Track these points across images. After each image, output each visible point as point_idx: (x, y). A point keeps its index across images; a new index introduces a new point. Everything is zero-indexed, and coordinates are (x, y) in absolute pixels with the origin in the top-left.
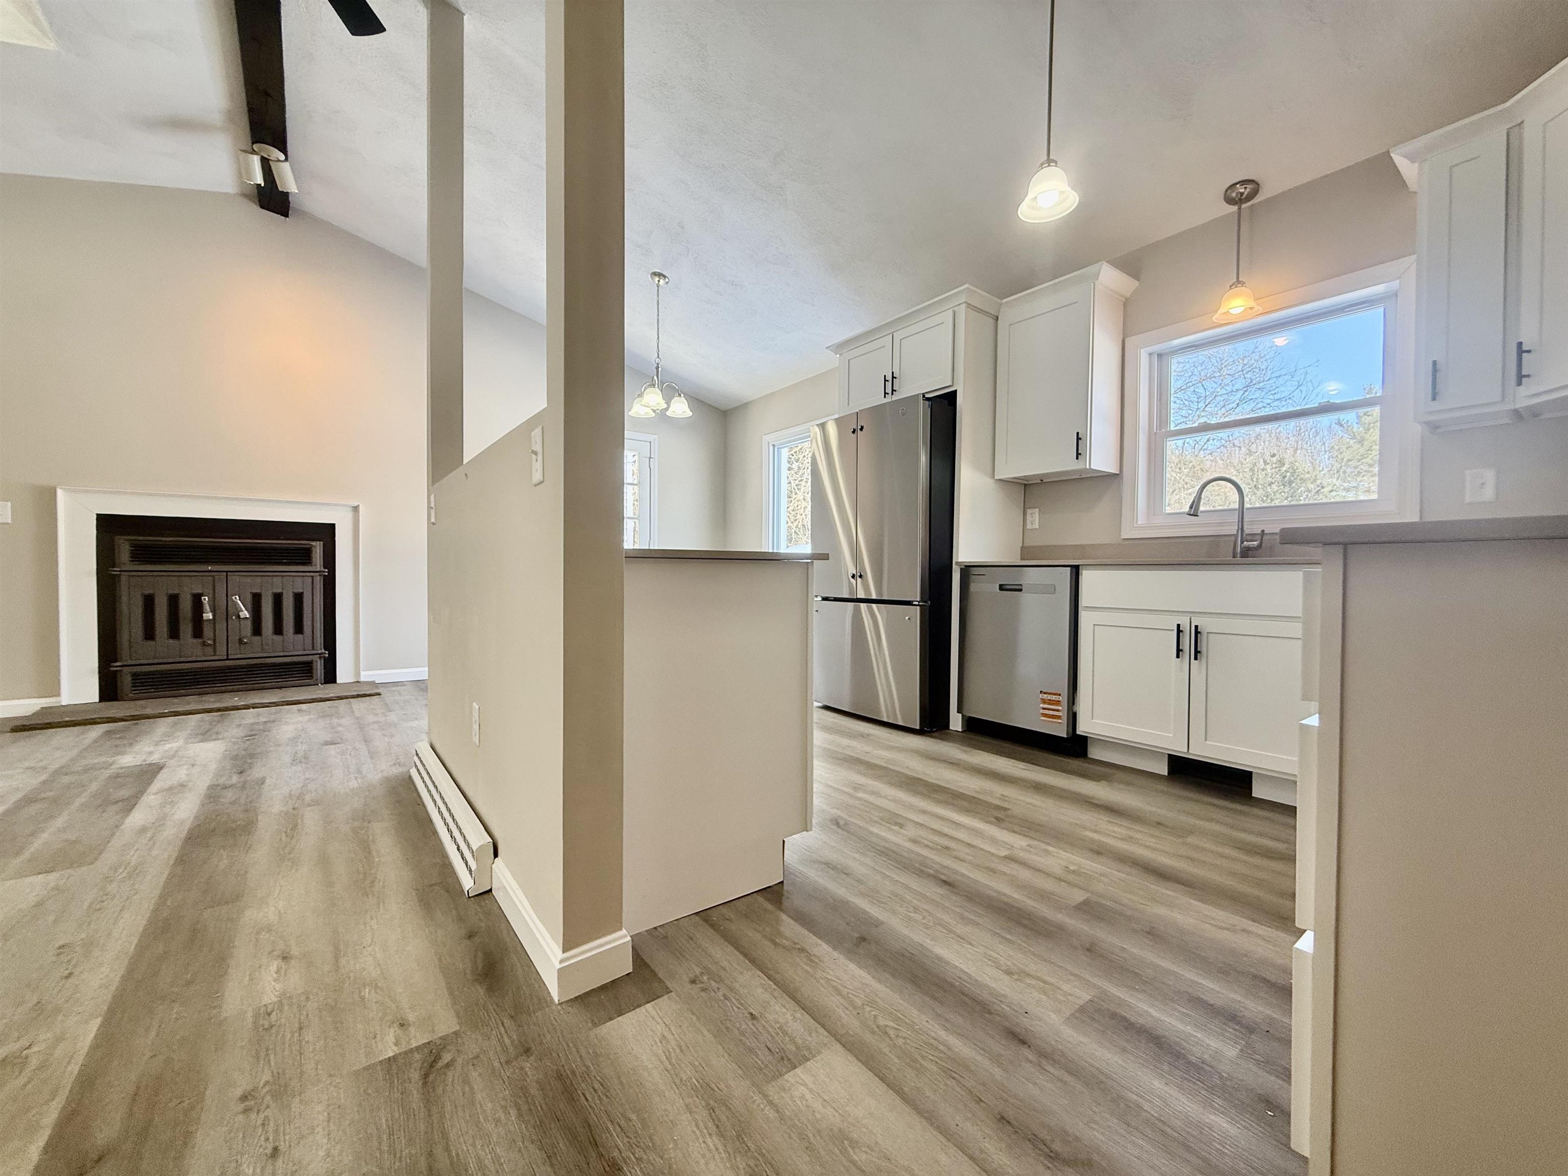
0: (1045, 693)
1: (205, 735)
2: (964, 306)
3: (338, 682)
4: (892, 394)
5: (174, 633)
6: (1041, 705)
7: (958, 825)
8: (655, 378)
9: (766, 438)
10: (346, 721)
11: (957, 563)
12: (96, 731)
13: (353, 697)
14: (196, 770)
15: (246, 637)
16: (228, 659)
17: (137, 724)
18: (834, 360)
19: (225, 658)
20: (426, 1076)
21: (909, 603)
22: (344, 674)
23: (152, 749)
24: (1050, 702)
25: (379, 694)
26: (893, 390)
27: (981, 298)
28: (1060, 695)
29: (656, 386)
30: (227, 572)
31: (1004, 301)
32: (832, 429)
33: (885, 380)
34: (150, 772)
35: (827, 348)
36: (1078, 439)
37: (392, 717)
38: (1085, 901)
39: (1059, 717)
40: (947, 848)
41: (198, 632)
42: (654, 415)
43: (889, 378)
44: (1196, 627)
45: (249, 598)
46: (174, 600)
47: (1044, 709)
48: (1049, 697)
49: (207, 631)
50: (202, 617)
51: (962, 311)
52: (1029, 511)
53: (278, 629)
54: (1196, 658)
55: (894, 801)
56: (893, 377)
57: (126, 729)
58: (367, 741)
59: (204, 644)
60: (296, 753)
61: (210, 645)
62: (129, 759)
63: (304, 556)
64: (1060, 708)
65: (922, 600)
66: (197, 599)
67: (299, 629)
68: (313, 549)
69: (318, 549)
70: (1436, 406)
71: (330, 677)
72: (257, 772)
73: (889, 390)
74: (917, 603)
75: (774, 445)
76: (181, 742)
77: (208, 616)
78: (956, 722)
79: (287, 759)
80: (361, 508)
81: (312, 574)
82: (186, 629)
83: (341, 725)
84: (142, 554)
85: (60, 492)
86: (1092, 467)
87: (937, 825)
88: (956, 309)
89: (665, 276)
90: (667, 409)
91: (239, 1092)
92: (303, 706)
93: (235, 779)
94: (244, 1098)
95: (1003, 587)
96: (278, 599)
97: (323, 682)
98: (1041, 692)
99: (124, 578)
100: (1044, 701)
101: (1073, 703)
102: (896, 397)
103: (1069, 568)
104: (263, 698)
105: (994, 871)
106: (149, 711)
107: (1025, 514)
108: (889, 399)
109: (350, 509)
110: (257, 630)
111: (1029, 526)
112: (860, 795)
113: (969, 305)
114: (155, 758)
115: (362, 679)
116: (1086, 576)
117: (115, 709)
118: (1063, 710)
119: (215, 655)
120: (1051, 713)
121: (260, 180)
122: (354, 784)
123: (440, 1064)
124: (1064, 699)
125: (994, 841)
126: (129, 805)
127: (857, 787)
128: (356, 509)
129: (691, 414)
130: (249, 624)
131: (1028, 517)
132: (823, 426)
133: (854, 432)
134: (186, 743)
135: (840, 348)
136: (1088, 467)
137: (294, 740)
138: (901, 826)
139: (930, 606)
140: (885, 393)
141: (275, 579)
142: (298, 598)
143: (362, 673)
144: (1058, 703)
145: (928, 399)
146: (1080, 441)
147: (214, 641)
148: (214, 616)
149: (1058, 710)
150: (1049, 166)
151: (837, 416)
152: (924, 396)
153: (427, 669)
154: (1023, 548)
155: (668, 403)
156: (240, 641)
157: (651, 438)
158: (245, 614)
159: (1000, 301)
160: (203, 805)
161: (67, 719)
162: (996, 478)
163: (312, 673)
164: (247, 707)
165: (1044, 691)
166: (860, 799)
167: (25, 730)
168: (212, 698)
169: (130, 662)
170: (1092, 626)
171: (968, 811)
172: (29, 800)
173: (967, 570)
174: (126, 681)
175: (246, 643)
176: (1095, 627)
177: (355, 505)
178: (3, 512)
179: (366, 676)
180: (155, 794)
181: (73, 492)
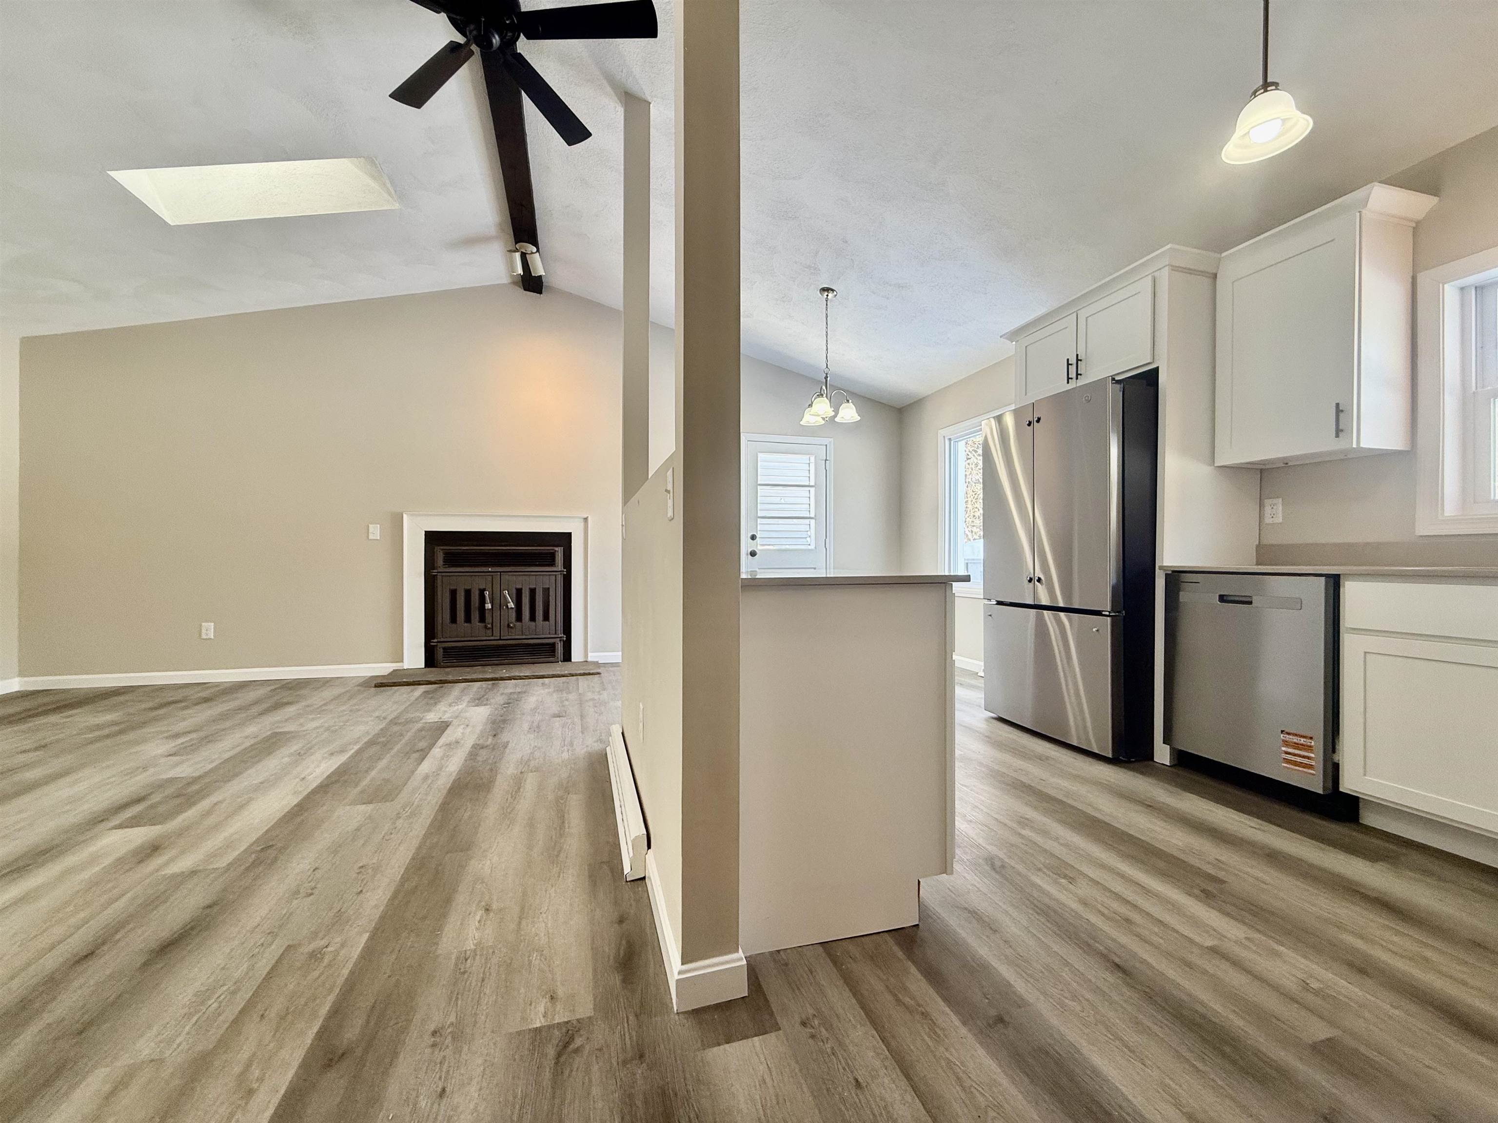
0: (1289, 734)
1: (479, 701)
2: (1166, 271)
3: (572, 660)
4: (1077, 378)
5: (468, 619)
6: (1283, 749)
7: (1147, 891)
8: (824, 387)
9: (942, 432)
10: (572, 697)
11: (1161, 568)
12: (422, 689)
13: (581, 675)
14: (469, 730)
15: (512, 623)
16: (500, 639)
17: (442, 687)
18: (1010, 348)
19: (498, 638)
20: (559, 1055)
21: (1098, 613)
22: (576, 654)
23: (446, 709)
24: (1297, 746)
25: (599, 673)
26: (1077, 374)
27: (1190, 256)
28: (1311, 738)
29: (825, 395)
30: (501, 572)
31: (1224, 254)
32: (1009, 421)
33: (1068, 364)
34: (442, 727)
35: (1001, 337)
36: (1338, 410)
37: (605, 695)
38: (1329, 1040)
39: (1311, 767)
40: (1128, 920)
41: (482, 619)
42: (823, 422)
43: (1073, 361)
45: (514, 591)
46: (468, 593)
47: (1287, 753)
48: (1295, 739)
49: (488, 619)
50: (485, 607)
51: (1164, 276)
52: (1267, 502)
53: (533, 618)
55: (1066, 845)
56: (1078, 360)
57: (436, 690)
58: (582, 717)
59: (486, 627)
60: (533, 722)
61: (489, 628)
62: (432, 717)
63: (550, 559)
64: (1313, 755)
65: (1113, 610)
66: (482, 592)
67: (546, 618)
68: (557, 553)
69: (559, 552)
71: (567, 657)
72: (504, 737)
73: (1073, 374)
74: (1107, 613)
75: (950, 439)
76: (462, 706)
77: (488, 606)
78: (1162, 754)
79: (526, 726)
80: (589, 519)
81: (554, 573)
82: (475, 615)
83: (567, 700)
84: (452, 560)
85: (405, 516)
86: (1362, 445)
87: (1118, 887)
88: (1156, 274)
89: (833, 290)
90: (835, 416)
91: (432, 1027)
92: (546, 680)
93: (490, 741)
94: (434, 1033)
95: (1225, 598)
96: (533, 592)
97: (561, 660)
98: (1282, 731)
99: (439, 578)
100: (1286, 743)
101: (1334, 751)
102: (1082, 382)
103: (1324, 578)
104: (520, 671)
105: (1189, 965)
106: (450, 678)
107: (1261, 506)
108: (1073, 384)
109: (582, 520)
110: (519, 618)
111: (1268, 520)
112: (1026, 832)
113: (1175, 269)
114: (446, 718)
115: (589, 659)
116: (1350, 590)
117: (434, 674)
118: (1316, 757)
119: (492, 636)
120: (1299, 759)
121: (520, 271)
122: (565, 756)
123: (572, 1047)
124: (1318, 744)
125: (1195, 922)
126: (424, 754)
127: (1024, 822)
128: (586, 519)
129: (859, 418)
130: (513, 615)
131: (1268, 510)
132: (999, 419)
133: (1029, 425)
134: (467, 706)
135: (1013, 335)
136: (1354, 446)
137: (535, 710)
138: (1071, 880)
139: (1124, 617)
140: (1068, 378)
141: (531, 577)
142: (546, 591)
143: (590, 654)
144: (1309, 748)
145: (1118, 382)
146: (1341, 415)
147: (492, 625)
148: (492, 606)
149: (1309, 758)
150: (1266, 91)
151: (1013, 407)
152: (1113, 379)
154: (1258, 547)
155: (837, 412)
156: (508, 626)
157: (826, 441)
158: (511, 605)
159: (1219, 255)
160: (466, 761)
161: (404, 680)
162: (1216, 465)
163: (554, 652)
164: (510, 679)
165: (1287, 730)
166: (1022, 836)
167: (381, 686)
168: (489, 669)
169: (442, 640)
170: (1363, 654)
171: (1164, 875)
172: (371, 743)
173: (1175, 578)
174: (440, 653)
175: (511, 628)
176: (1367, 654)
177: (586, 517)
178: (375, 531)
179: (592, 657)
180: (440, 747)
181: (412, 515)
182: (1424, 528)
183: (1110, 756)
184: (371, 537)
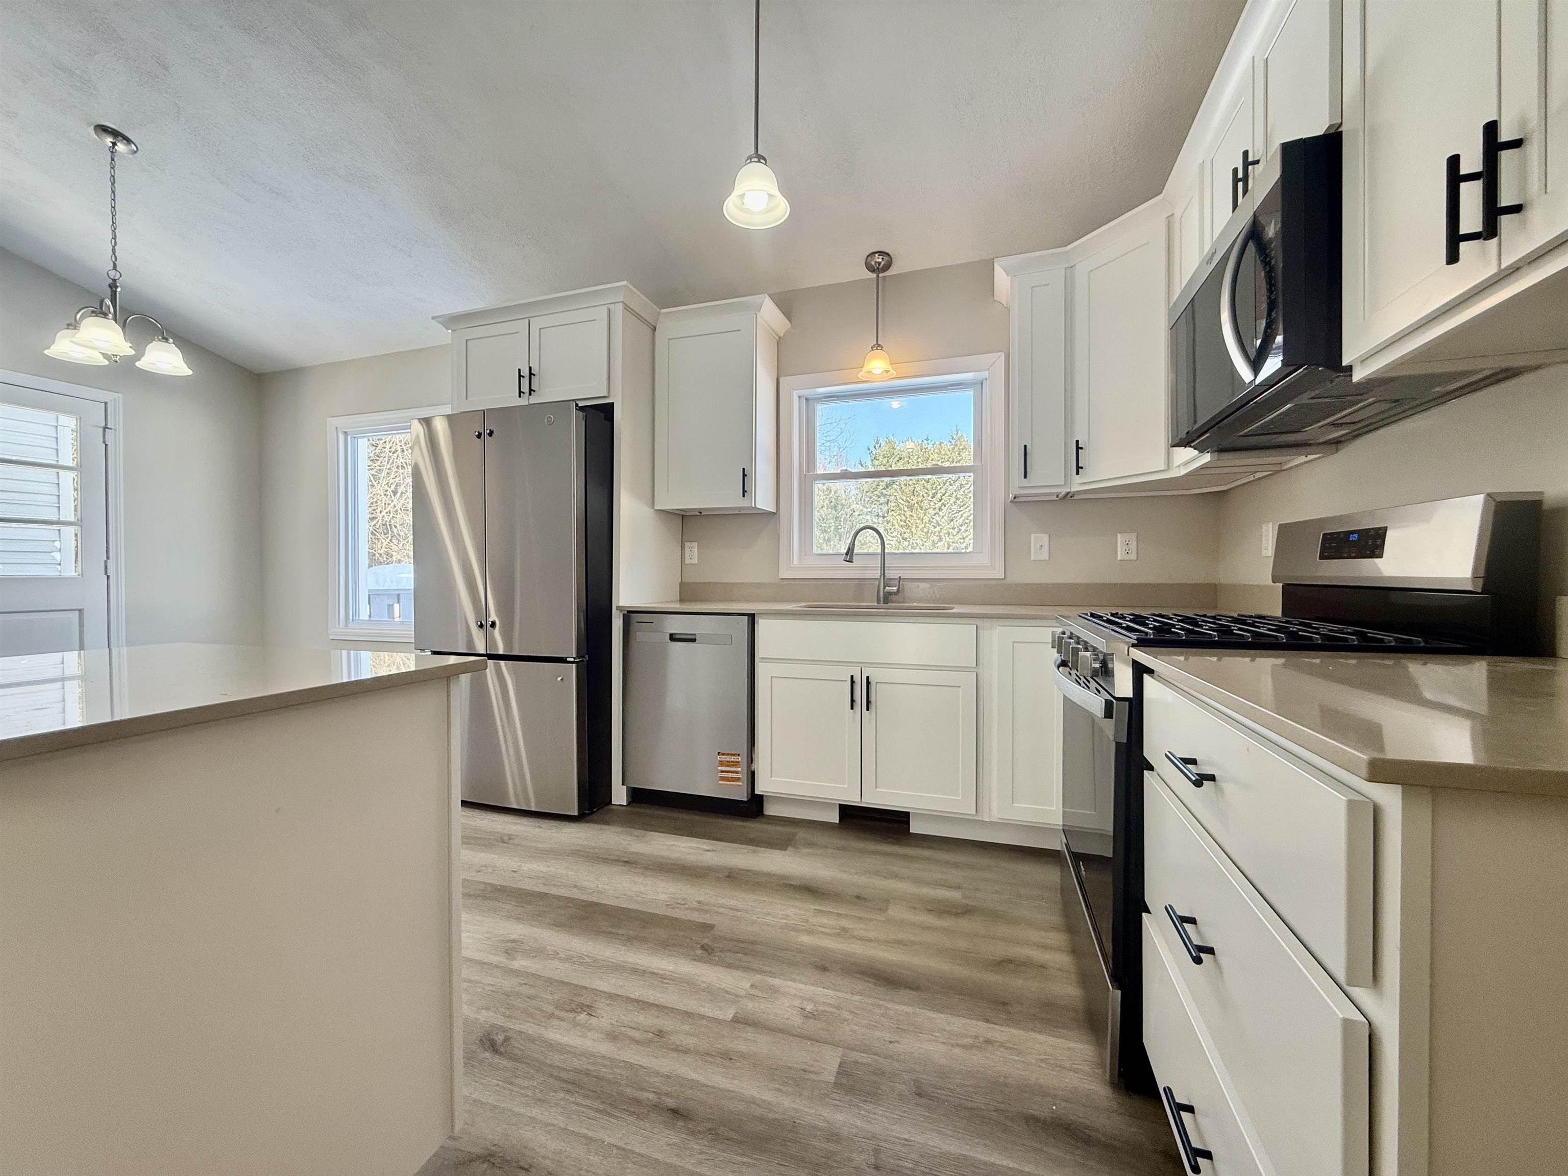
0: (723, 754)
2: (620, 307)
4: (530, 394)
6: (720, 768)
7: (661, 978)
8: (108, 302)
9: (333, 422)
11: (618, 608)
18: (445, 336)
21: (562, 660)
24: (729, 764)
26: (531, 390)
27: (639, 301)
28: (739, 755)
29: (111, 316)
31: (663, 311)
32: (441, 426)
33: (520, 376)
35: (433, 318)
36: (744, 475)
39: (738, 779)
40: (660, 1034)
42: (107, 363)
43: (525, 372)
44: (868, 678)
47: (722, 772)
48: (727, 758)
51: (619, 310)
52: (687, 544)
54: (868, 709)
55: (568, 959)
56: (531, 374)
64: (740, 769)
65: (578, 656)
70: (1025, 483)
73: (526, 388)
74: (572, 660)
75: (346, 433)
78: (619, 796)
86: (757, 506)
87: (637, 989)
88: (612, 307)
89: (128, 141)
90: (138, 357)
95: (674, 637)
98: (719, 753)
100: (722, 763)
101: (752, 762)
102: (534, 400)
103: (747, 617)
105: (727, 1056)
107: (683, 548)
108: (524, 401)
111: (688, 561)
112: (520, 963)
113: (627, 307)
116: (762, 625)
118: (741, 771)
120: (730, 775)
124: (743, 759)
125: (712, 994)
127: (512, 948)
129: (190, 372)
131: (687, 549)
132: (427, 422)
133: (479, 436)
135: (453, 321)
136: (753, 506)
138: (588, 1009)
139: (587, 661)
140: (520, 392)
144: (736, 764)
145: (582, 409)
146: (746, 477)
149: (737, 772)
151: (448, 410)
152: (577, 405)
154: (682, 585)
157: (107, 396)
159: (658, 310)
162: (656, 508)
165: (722, 752)
170: (770, 678)
171: (666, 946)
173: (629, 615)
176: (773, 679)
182: (785, 573)
183: (576, 814)
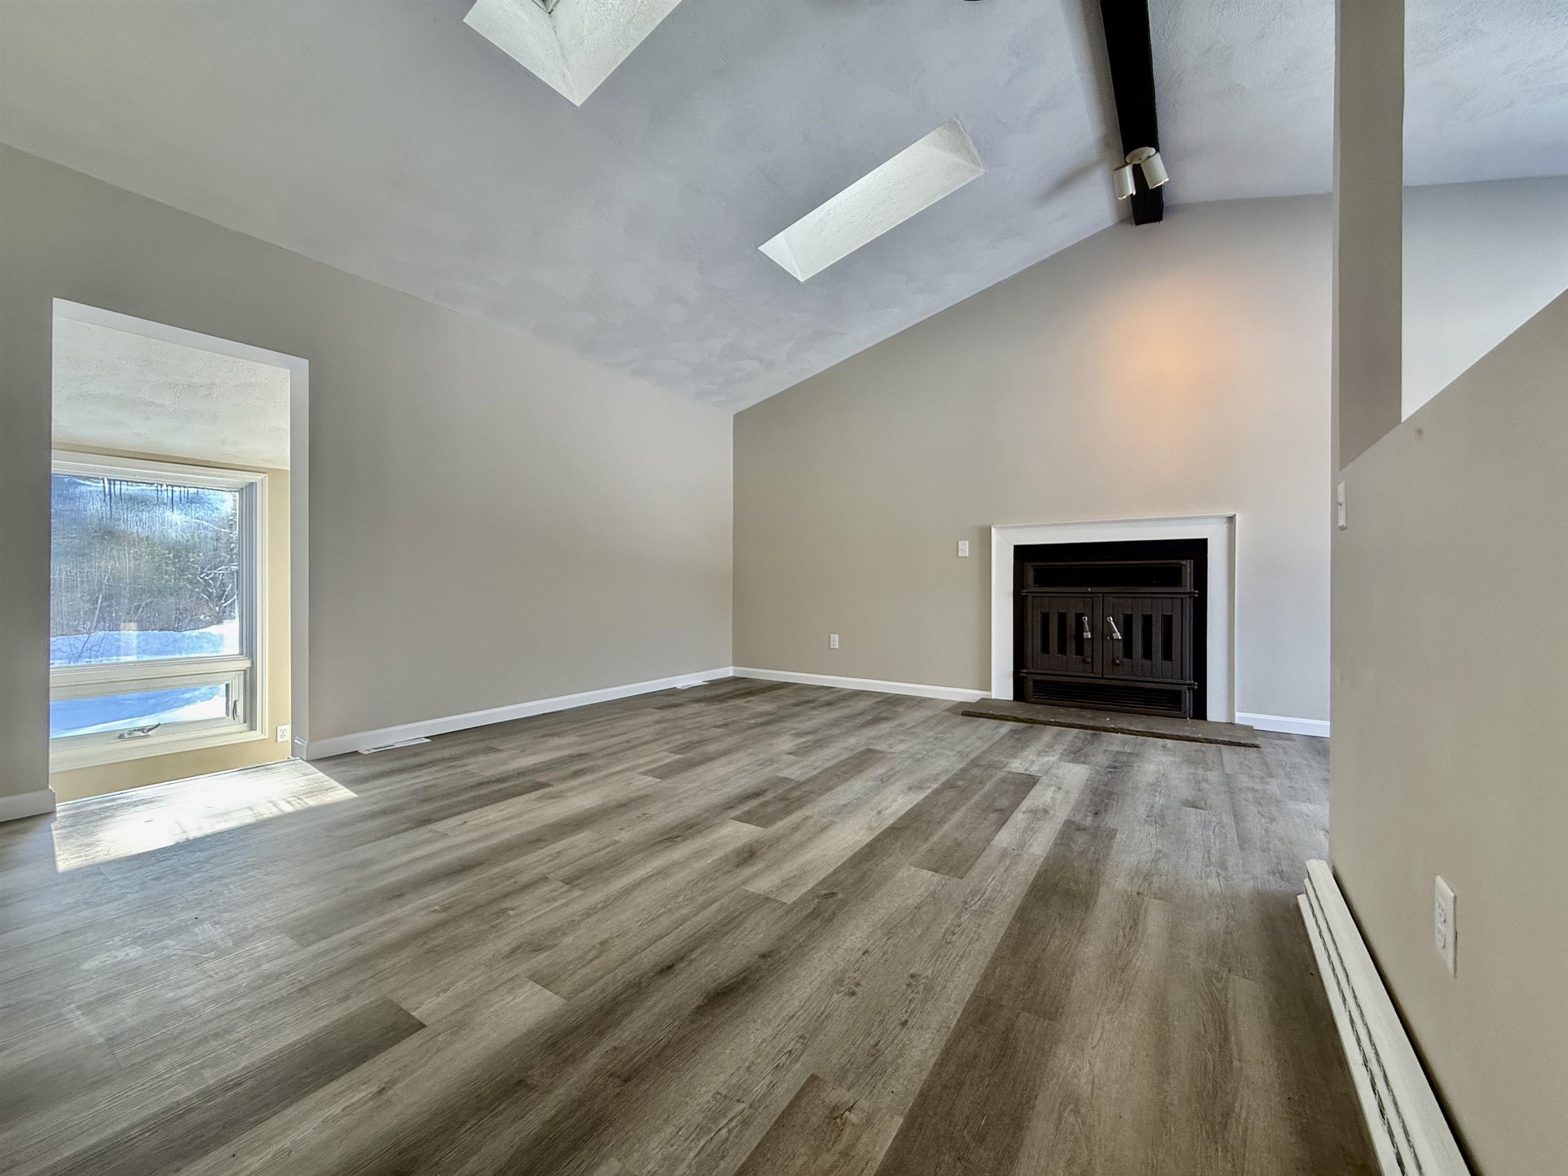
1: (1076, 755)
3: (1209, 718)
5: (1062, 650)
10: (1214, 776)
12: (1007, 727)
13: (1224, 743)
14: (1059, 796)
15: (1118, 658)
16: (1102, 678)
17: (1031, 727)
19: (1101, 676)
22: (1215, 711)
23: (1034, 758)
25: (1257, 746)
30: (1103, 593)
34: (1028, 782)
37: (1274, 787)
41: (1080, 651)
45: (1121, 620)
46: (1062, 618)
49: (1087, 649)
50: (1083, 635)
53: (1147, 653)
57: (1023, 730)
58: (1237, 816)
59: (1084, 661)
60: (1152, 806)
61: (1089, 663)
62: (1017, 765)
63: (1174, 577)
66: (1079, 617)
67: (1168, 655)
68: (1183, 568)
69: (1188, 566)
71: (1200, 712)
72: (1111, 820)
76: (1053, 759)
77: (1088, 635)
79: (1142, 811)
80: (1238, 518)
81: (1181, 596)
82: (1071, 645)
83: (1206, 781)
84: (1044, 578)
85: (993, 530)
92: (1169, 743)
93: (1089, 821)
96: (1147, 621)
97: (1192, 716)
99: (1029, 599)
104: (1130, 724)
106: (1041, 718)
109: (1225, 520)
110: (1128, 653)
114: (1034, 770)
115: (1237, 721)
117: (1022, 710)
119: (1092, 672)
121: (1131, 190)
122: (1214, 883)
126: (1004, 815)
128: (1231, 519)
130: (1120, 648)
134: (1060, 759)
137: (1154, 787)
141: (1146, 601)
142: (1168, 621)
143: (1237, 714)
147: (1092, 659)
148: (1092, 635)
153: (1328, 723)
156: (1114, 663)
158: (1118, 635)
160: (1056, 844)
161: (991, 712)
163: (1180, 704)
164: (1116, 731)
167: (968, 715)
168: (1088, 714)
169: (1032, 671)
172: (949, 785)
174: (1030, 685)
175: (1118, 665)
177: (1231, 514)
178: (964, 549)
179: (1241, 718)
180: (1024, 813)
181: (1001, 528)
184: (960, 554)
